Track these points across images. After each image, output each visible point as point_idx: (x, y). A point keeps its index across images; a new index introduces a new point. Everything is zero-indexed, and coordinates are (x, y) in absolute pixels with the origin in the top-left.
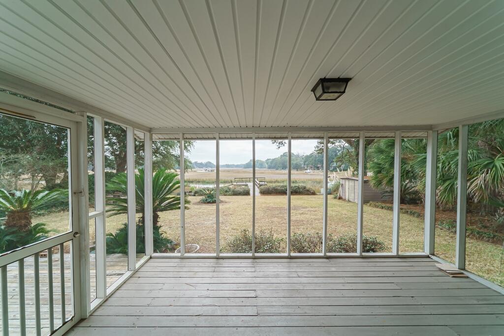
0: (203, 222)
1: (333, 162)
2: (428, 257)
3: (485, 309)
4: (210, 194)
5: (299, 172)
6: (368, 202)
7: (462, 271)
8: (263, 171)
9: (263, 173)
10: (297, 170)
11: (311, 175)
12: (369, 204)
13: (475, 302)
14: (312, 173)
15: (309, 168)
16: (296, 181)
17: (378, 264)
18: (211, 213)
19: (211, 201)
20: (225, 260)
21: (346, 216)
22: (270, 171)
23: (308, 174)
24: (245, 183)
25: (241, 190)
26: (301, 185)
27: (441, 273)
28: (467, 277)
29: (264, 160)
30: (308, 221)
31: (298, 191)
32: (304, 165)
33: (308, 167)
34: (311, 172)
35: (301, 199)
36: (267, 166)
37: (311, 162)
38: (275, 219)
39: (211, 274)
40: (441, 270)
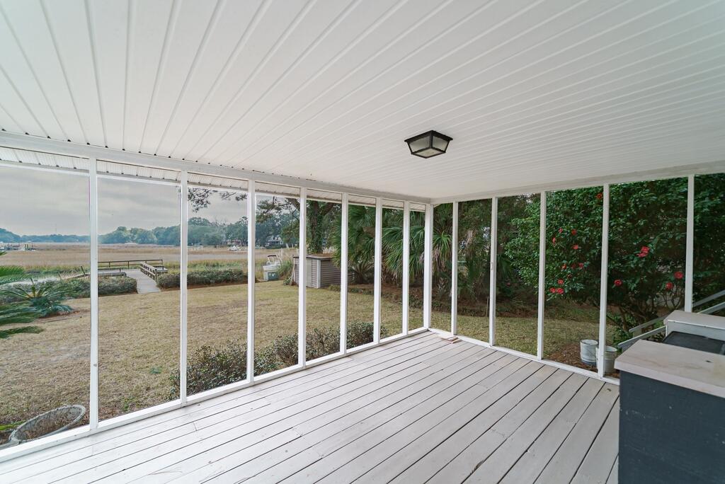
0: (42, 359)
1: (268, 235)
2: (428, 331)
3: (486, 362)
4: (39, 297)
5: (219, 249)
6: (328, 286)
7: (457, 336)
8: (150, 249)
9: (150, 252)
10: (216, 247)
11: (239, 253)
12: (330, 288)
13: (477, 359)
14: (240, 251)
15: (234, 243)
16: (218, 264)
17: (398, 348)
18: (57, 337)
19: (45, 313)
20: (202, 405)
21: (313, 305)
22: (163, 248)
23: (235, 253)
24: (118, 271)
25: (117, 285)
26: (233, 269)
27: (444, 343)
28: (461, 341)
29: (150, 228)
30: (267, 320)
31: (231, 278)
32: (227, 238)
33: (232, 242)
34: (238, 249)
35: (238, 290)
36: (156, 239)
37: (237, 234)
38: (214, 325)
39: (194, 437)
40: (444, 339)
